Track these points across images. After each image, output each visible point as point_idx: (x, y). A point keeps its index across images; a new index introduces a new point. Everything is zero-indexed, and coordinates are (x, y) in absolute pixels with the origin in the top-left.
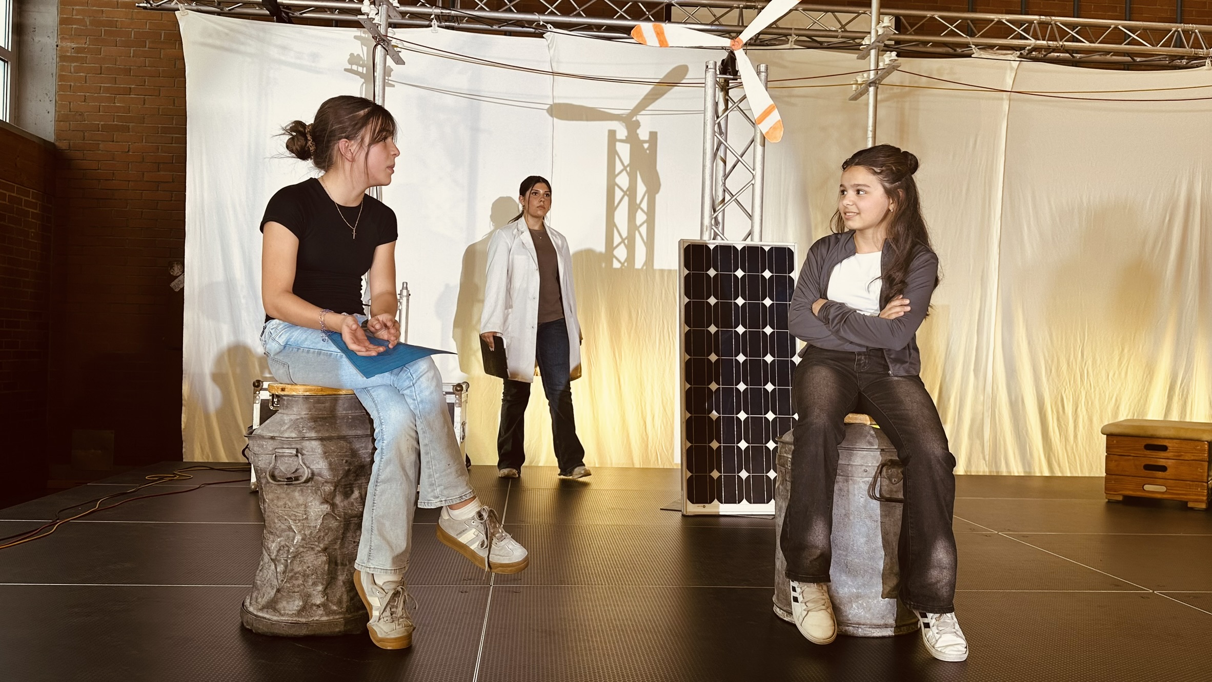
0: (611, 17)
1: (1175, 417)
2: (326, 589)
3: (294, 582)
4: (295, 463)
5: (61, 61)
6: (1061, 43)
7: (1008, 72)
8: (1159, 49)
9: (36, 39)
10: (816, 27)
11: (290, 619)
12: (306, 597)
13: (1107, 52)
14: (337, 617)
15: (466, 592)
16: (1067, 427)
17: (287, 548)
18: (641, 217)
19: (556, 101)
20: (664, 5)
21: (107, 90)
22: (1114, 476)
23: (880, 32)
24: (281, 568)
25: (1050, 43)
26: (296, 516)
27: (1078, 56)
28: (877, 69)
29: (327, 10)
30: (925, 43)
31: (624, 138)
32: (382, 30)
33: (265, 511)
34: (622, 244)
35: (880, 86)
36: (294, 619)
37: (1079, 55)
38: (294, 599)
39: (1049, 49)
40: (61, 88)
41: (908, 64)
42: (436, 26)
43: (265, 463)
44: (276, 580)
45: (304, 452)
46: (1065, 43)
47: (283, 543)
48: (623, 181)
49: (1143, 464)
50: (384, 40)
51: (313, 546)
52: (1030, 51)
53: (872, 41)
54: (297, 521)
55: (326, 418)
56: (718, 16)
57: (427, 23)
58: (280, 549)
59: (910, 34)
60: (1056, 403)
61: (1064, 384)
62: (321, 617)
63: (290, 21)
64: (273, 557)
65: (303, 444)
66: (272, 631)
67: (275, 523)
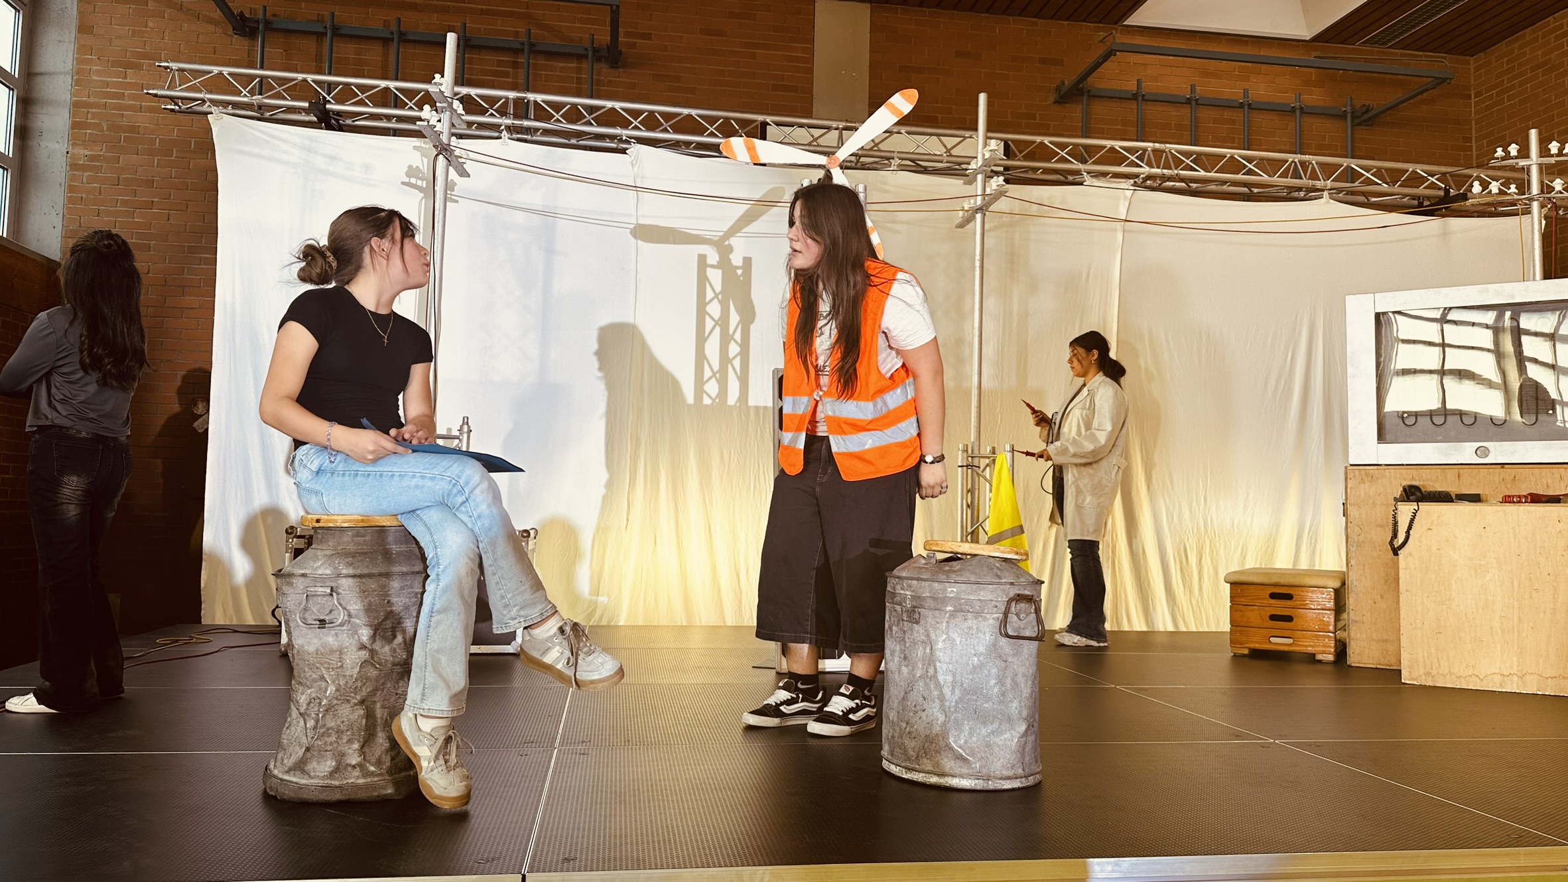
0: (701, 134)
1: (1303, 565)
2: (362, 747)
3: (326, 739)
4: (330, 604)
5: (72, 169)
6: (1176, 172)
7: (1122, 201)
8: (1275, 179)
9: (43, 144)
10: (920, 150)
11: (321, 782)
12: (340, 757)
13: (1224, 182)
14: (376, 779)
15: (526, 755)
16: (1191, 579)
17: (318, 701)
18: (734, 349)
19: (641, 222)
20: (759, 122)
21: (125, 203)
22: (1239, 628)
23: (987, 155)
24: (311, 723)
25: (1165, 171)
26: (329, 664)
27: (1194, 185)
28: (984, 195)
29: (383, 117)
30: (1035, 170)
31: (715, 263)
32: (444, 139)
33: (294, 659)
34: (714, 379)
35: (987, 213)
36: (326, 782)
37: (1196, 185)
38: (325, 758)
39: (1165, 178)
40: (71, 200)
41: (1015, 190)
42: (506, 137)
43: (294, 604)
44: (305, 738)
45: (340, 591)
46: (1180, 172)
47: (314, 695)
48: (714, 309)
49: (1269, 614)
50: (446, 150)
51: (348, 698)
52: (1145, 180)
53: (979, 165)
54: (331, 670)
55: (366, 553)
56: (816, 136)
57: (496, 134)
58: (310, 702)
59: (1019, 160)
60: (1179, 553)
61: (1187, 532)
62: (357, 779)
63: (341, 129)
64: (302, 711)
65: (339, 582)
66: (300, 796)
67: (304, 672)
